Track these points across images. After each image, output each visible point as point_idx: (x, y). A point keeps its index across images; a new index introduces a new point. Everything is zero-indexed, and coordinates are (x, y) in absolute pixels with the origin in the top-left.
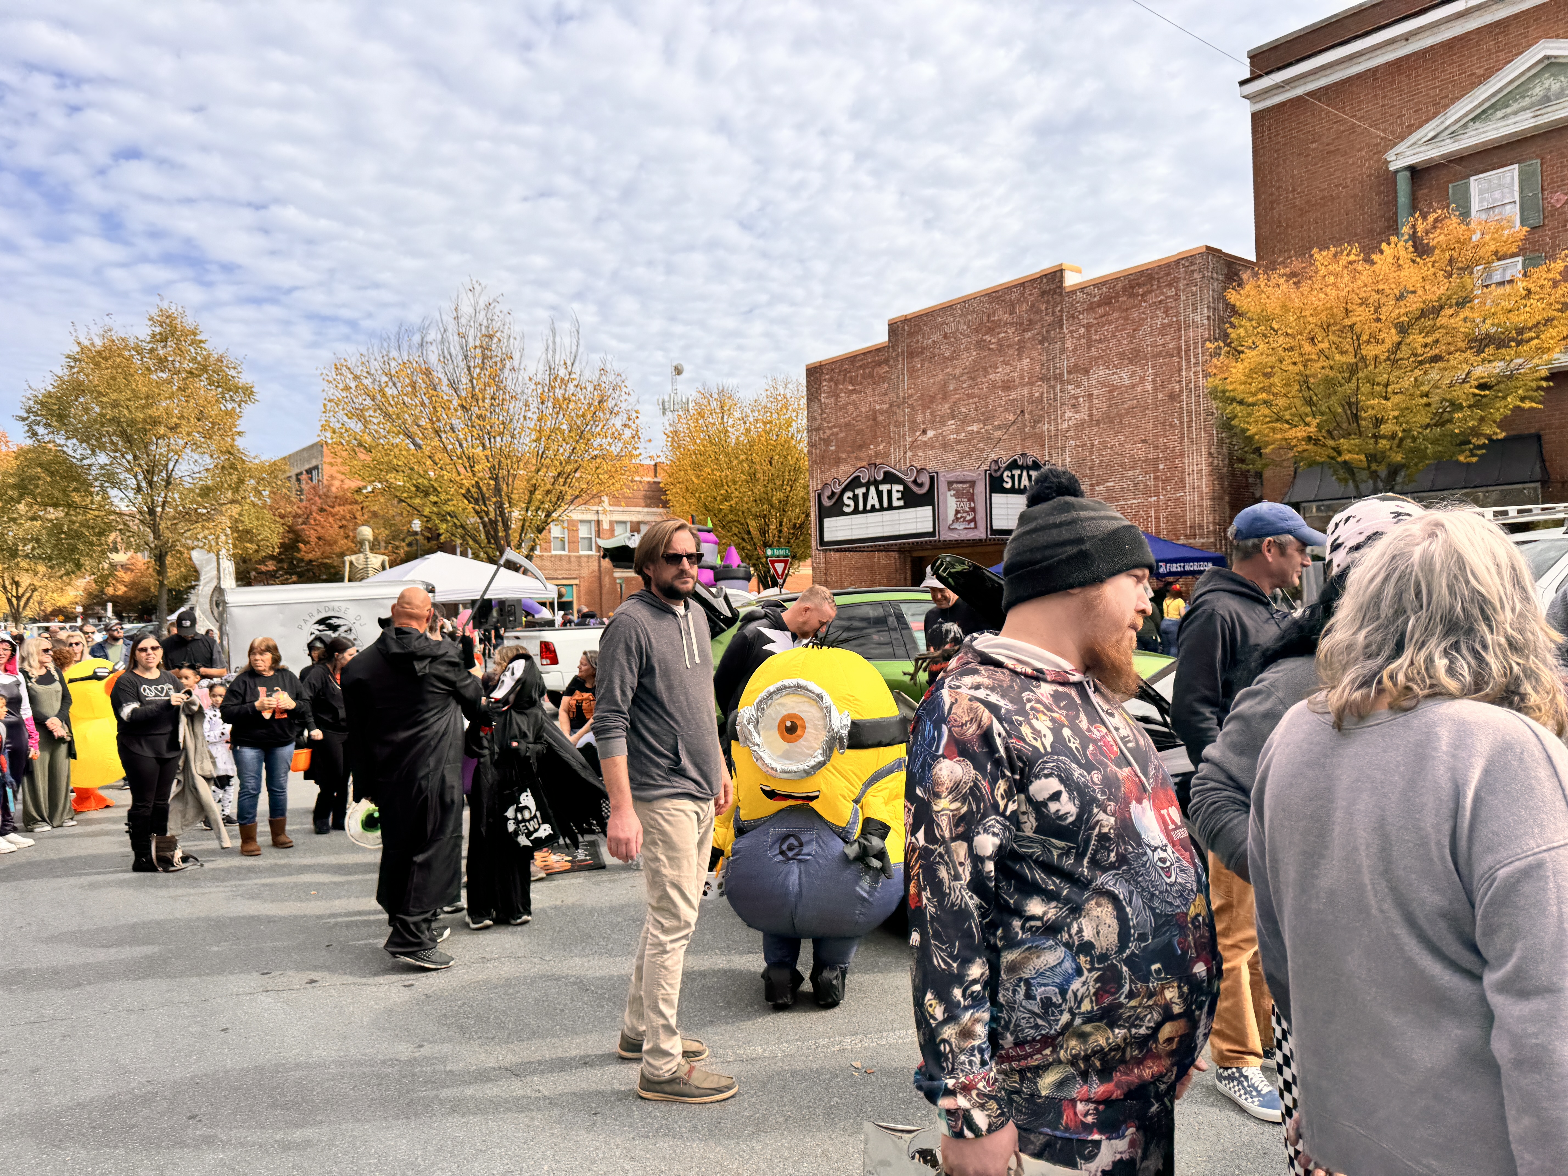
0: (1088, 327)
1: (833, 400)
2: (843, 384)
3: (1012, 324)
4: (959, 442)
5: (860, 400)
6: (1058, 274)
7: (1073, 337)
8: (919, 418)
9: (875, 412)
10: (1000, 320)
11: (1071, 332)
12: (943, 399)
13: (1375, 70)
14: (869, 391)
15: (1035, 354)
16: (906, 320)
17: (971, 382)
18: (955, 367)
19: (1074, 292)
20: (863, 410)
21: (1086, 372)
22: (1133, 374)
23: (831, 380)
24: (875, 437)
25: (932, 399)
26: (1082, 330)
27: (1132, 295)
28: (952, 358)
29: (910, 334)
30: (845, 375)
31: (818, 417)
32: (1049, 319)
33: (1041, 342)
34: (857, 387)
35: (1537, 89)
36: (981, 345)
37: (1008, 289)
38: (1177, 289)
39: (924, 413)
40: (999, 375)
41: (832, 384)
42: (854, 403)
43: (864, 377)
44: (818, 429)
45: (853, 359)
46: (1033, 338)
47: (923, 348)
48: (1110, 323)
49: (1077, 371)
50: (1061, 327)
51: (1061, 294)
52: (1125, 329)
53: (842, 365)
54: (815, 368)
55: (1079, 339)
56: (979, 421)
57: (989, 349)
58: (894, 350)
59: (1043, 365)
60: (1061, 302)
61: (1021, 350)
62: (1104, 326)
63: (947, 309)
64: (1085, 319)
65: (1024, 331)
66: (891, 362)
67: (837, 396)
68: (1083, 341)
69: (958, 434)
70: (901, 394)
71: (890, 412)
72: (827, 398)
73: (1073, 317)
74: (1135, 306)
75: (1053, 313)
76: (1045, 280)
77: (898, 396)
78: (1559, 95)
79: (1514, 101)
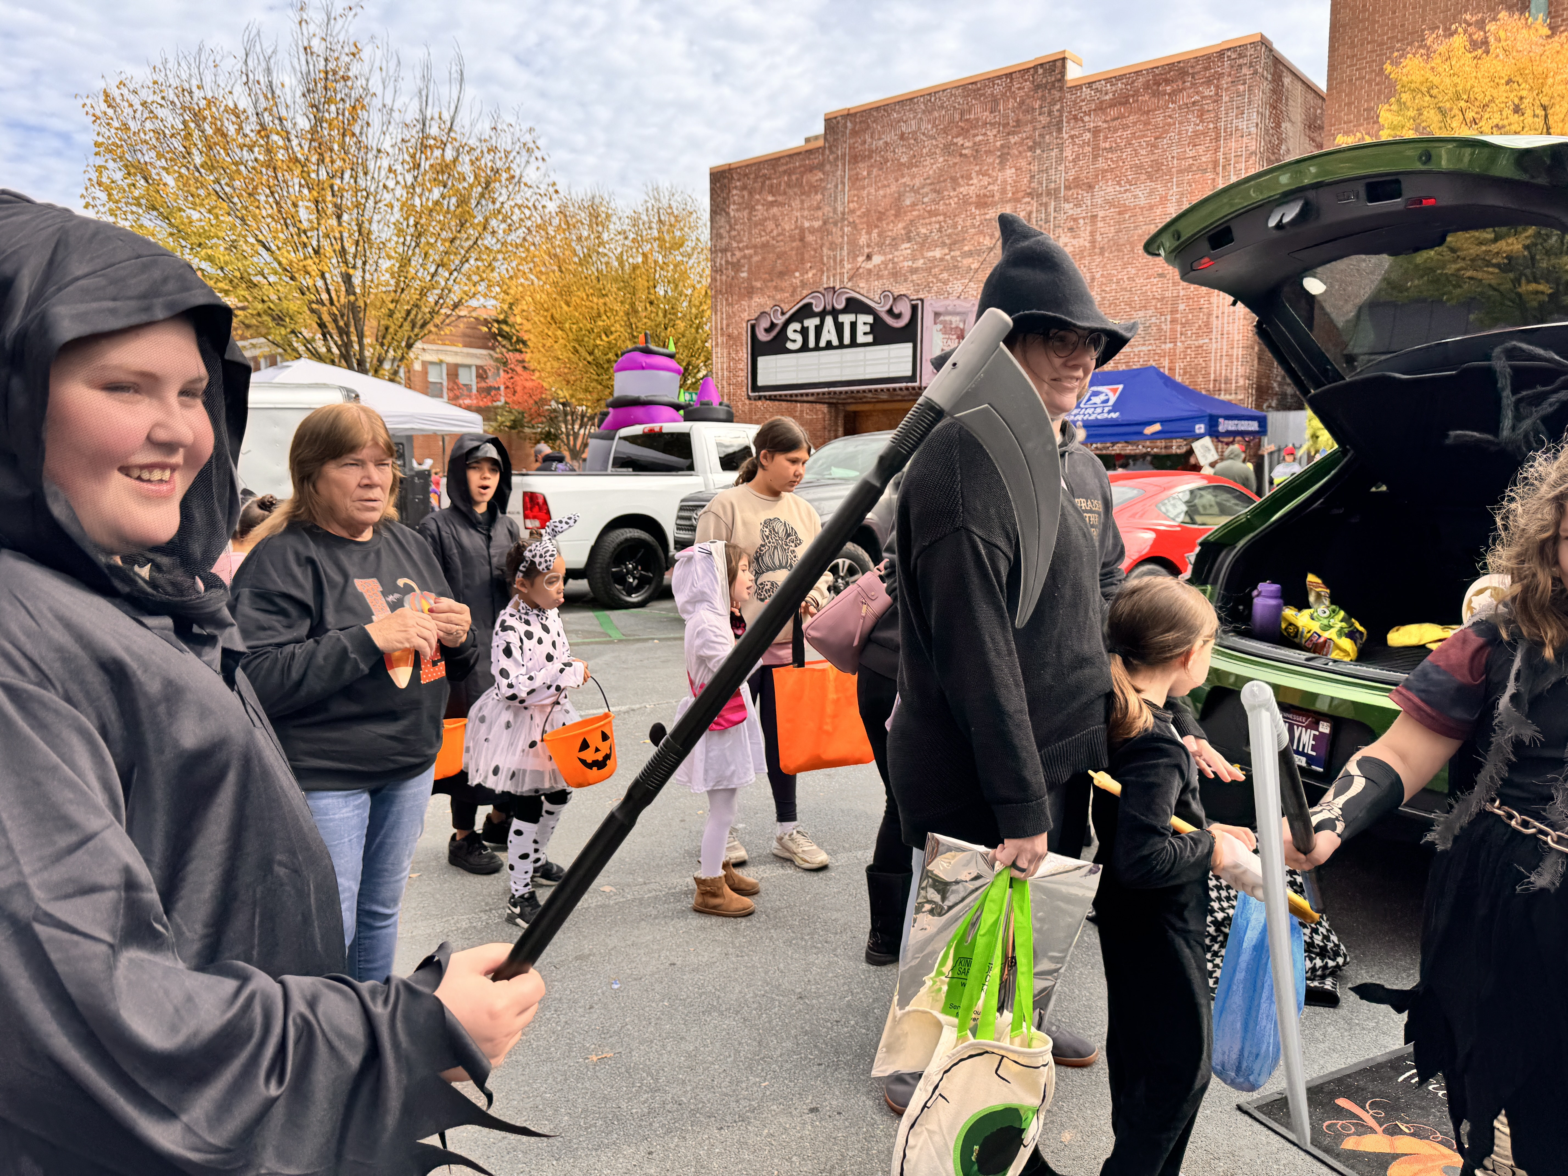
0: (1096, 131)
1: (746, 213)
2: (760, 194)
3: (992, 124)
4: (914, 271)
5: (782, 214)
6: (1059, 64)
7: (1074, 144)
8: (863, 240)
9: (802, 230)
10: (977, 120)
11: (1072, 137)
12: (896, 216)
14: (796, 204)
15: (1023, 163)
16: (849, 115)
17: (934, 195)
18: (913, 177)
19: (1080, 87)
20: (787, 227)
21: (1090, 187)
22: (1152, 192)
23: (744, 188)
24: (802, 261)
25: (881, 216)
26: (1088, 136)
27: (1156, 94)
28: (910, 166)
29: (854, 133)
30: (763, 183)
31: (725, 234)
32: (1044, 119)
33: (1031, 149)
34: (780, 199)
36: (948, 149)
37: (991, 80)
38: (1217, 87)
39: (869, 233)
40: (972, 188)
41: (745, 193)
42: (775, 218)
43: (788, 185)
44: (724, 251)
45: (774, 162)
46: (1021, 143)
47: (871, 151)
48: (1125, 127)
49: (1077, 186)
50: (1060, 130)
51: (1061, 89)
52: (1144, 136)
53: (759, 170)
54: (723, 172)
55: (1082, 146)
56: (944, 244)
57: (961, 155)
58: (831, 152)
59: (1032, 177)
60: (1061, 99)
61: (1003, 159)
62: (1116, 130)
63: (907, 102)
64: (1092, 121)
65: (1008, 134)
66: (828, 167)
67: (752, 209)
68: (1088, 149)
69: (914, 260)
70: (840, 209)
71: (824, 230)
72: (738, 210)
73: (1075, 118)
74: (1158, 108)
75: (1050, 113)
76: (1040, 71)
77: (835, 210)
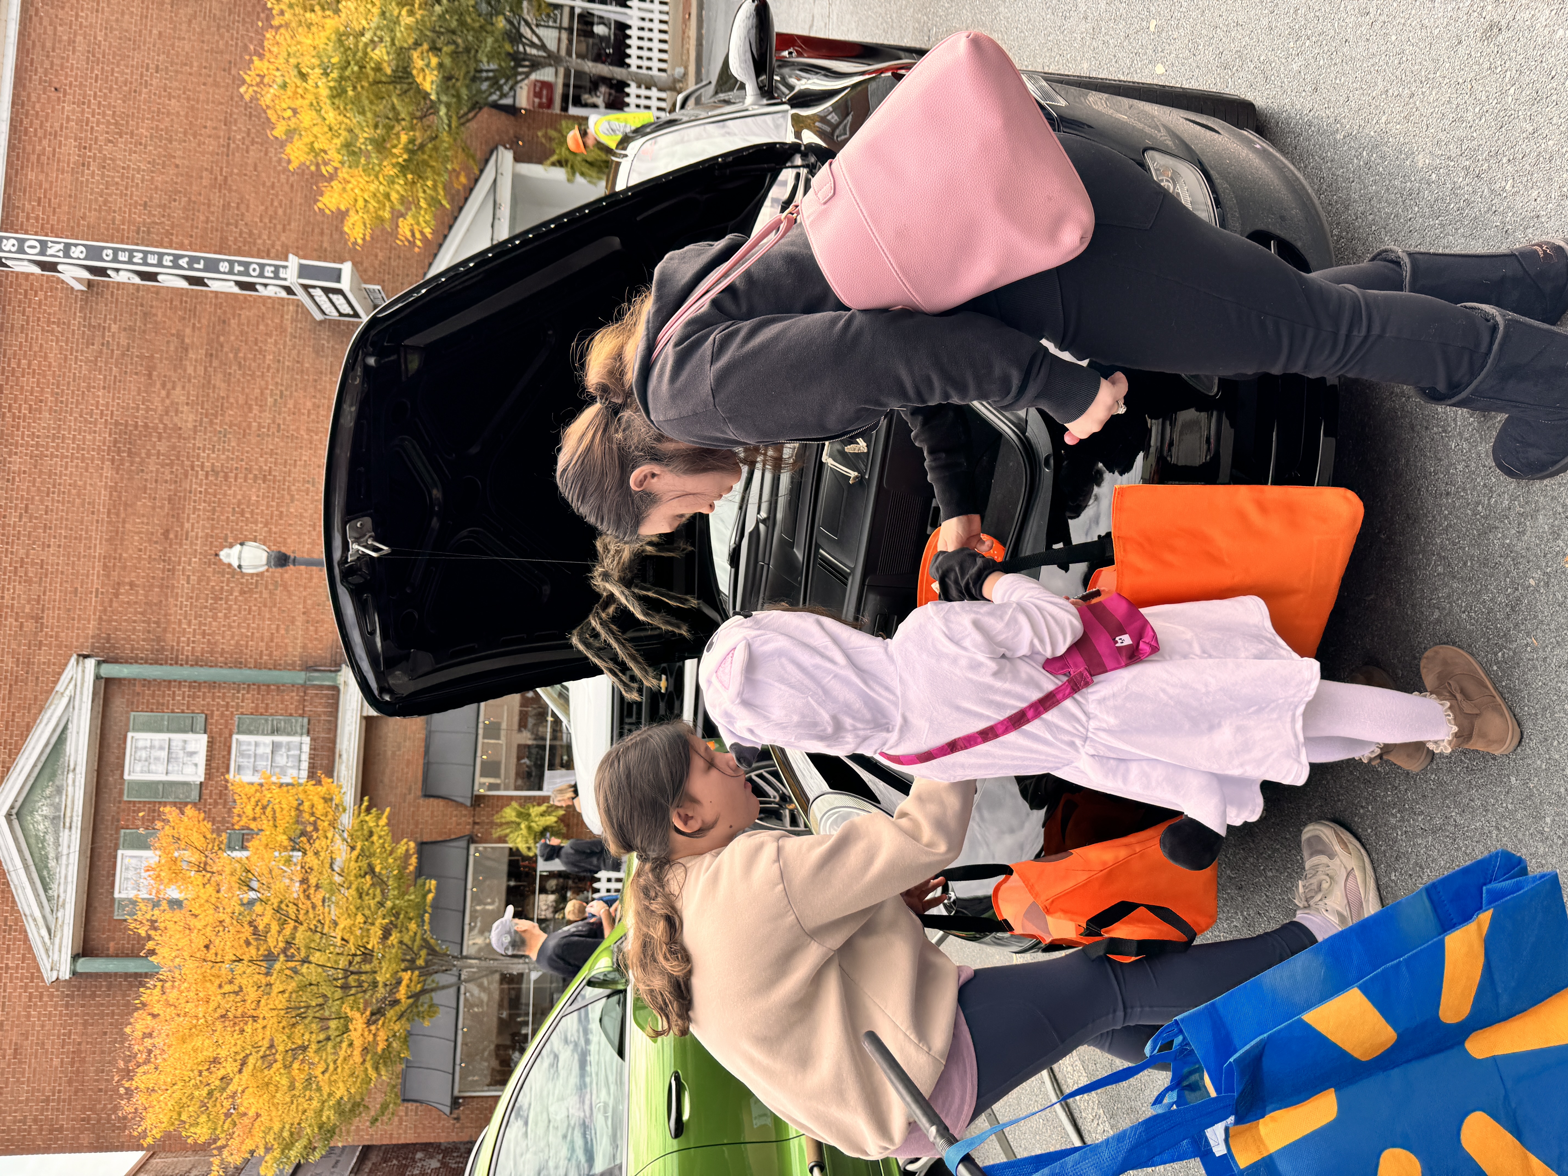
35: (41, 827)
78: (57, 808)
79: (43, 848)
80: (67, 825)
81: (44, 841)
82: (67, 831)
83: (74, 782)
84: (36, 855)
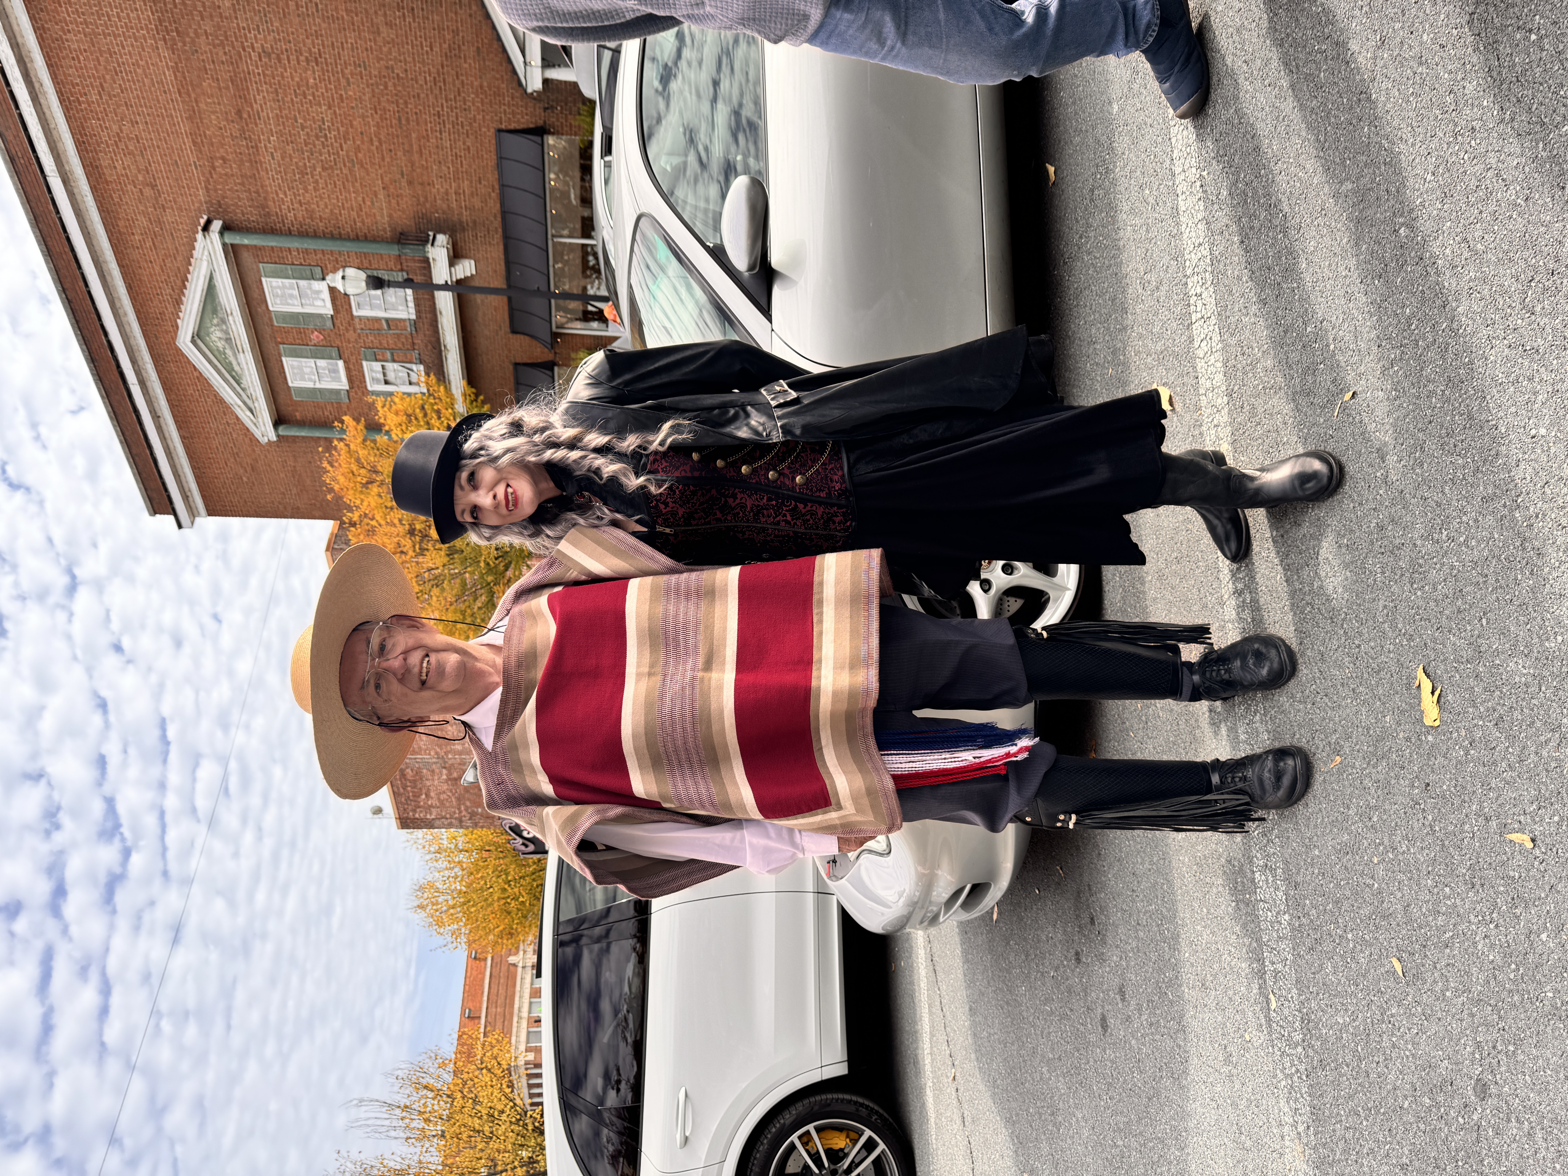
1: (433, 810)
2: (419, 802)
5: (436, 790)
8: (457, 748)
9: (449, 779)
13: (183, 438)
14: (428, 783)
20: (446, 788)
23: (414, 811)
30: (411, 800)
31: (449, 821)
34: (424, 791)
35: (219, 344)
41: (418, 810)
42: (439, 794)
43: (414, 788)
44: (461, 821)
45: (396, 794)
53: (401, 803)
54: (402, 822)
67: (431, 806)
70: (434, 760)
71: (449, 769)
72: (431, 814)
77: (435, 763)
78: (226, 332)
79: (226, 358)
80: (240, 350)
81: (225, 354)
82: (242, 354)
83: (234, 321)
84: (223, 362)
